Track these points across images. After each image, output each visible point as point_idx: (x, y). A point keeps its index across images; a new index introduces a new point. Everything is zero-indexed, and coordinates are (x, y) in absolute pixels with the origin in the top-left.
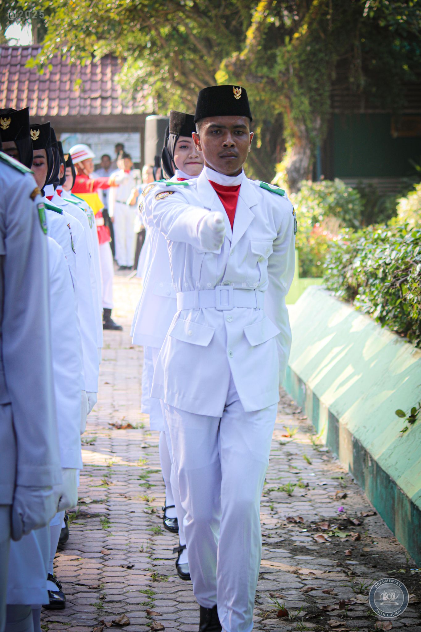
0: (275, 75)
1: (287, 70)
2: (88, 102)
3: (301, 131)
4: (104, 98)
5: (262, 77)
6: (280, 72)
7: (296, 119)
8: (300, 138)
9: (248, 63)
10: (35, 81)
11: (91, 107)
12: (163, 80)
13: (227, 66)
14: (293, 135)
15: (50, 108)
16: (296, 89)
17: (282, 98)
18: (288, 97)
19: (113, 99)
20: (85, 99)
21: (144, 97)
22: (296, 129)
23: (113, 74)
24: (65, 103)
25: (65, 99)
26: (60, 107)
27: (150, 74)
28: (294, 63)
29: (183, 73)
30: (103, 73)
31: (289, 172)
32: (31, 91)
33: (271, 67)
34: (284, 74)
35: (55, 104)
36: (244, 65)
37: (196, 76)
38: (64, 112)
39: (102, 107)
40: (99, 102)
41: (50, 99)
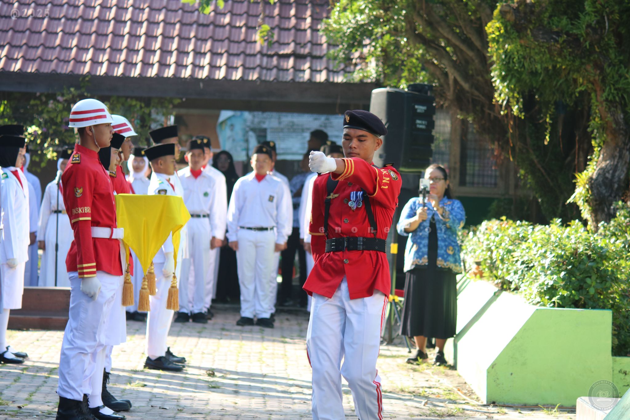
0: (581, 30)
1: (601, 23)
2: (275, 61)
3: (617, 123)
4: (298, 57)
5: (558, 34)
6: (589, 26)
7: (610, 103)
8: (614, 133)
9: (537, 10)
10: (191, 25)
11: (279, 69)
12: (395, 32)
13: (503, 13)
14: (603, 128)
15: (213, 67)
16: (612, 54)
17: (590, 68)
18: (598, 66)
19: (314, 57)
20: (271, 56)
21: (362, 58)
22: (609, 118)
23: (316, 19)
24: (238, 62)
25: (238, 55)
26: (230, 68)
27: (376, 21)
28: (612, 13)
29: (430, 23)
30: (300, 18)
31: (593, 184)
32: (184, 39)
33: (574, 17)
34: (594, 29)
35: (222, 62)
36: (532, 12)
37: (450, 27)
38: (237, 75)
39: (297, 70)
40: (291, 62)
41: (215, 54)
